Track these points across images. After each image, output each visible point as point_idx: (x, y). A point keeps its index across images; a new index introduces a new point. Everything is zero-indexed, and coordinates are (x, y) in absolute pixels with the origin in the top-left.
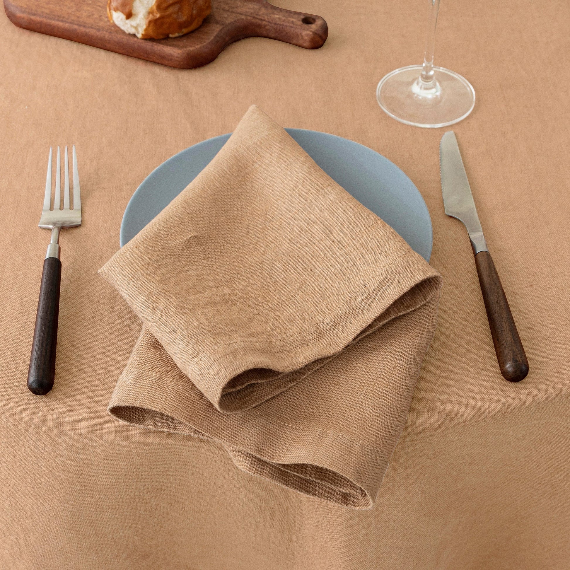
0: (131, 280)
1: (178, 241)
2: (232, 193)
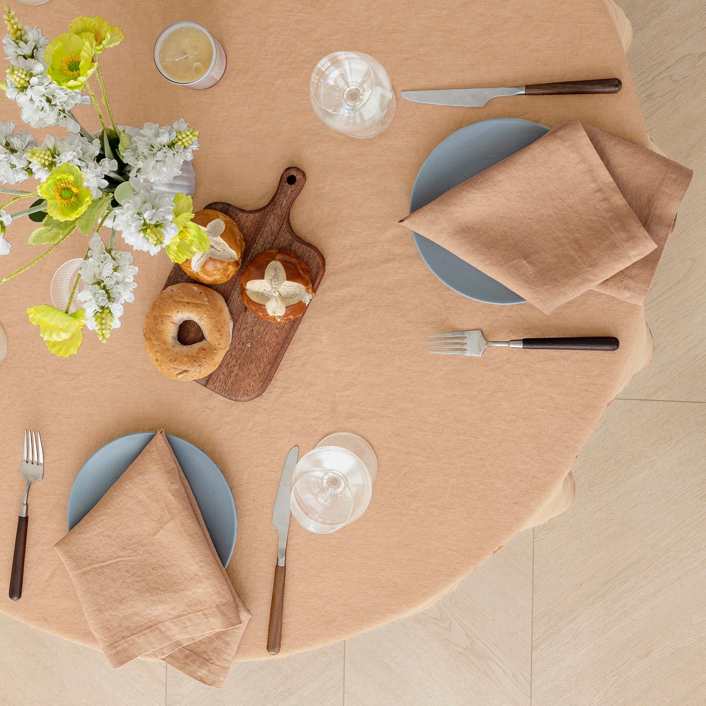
0: (565, 294)
2: (483, 237)
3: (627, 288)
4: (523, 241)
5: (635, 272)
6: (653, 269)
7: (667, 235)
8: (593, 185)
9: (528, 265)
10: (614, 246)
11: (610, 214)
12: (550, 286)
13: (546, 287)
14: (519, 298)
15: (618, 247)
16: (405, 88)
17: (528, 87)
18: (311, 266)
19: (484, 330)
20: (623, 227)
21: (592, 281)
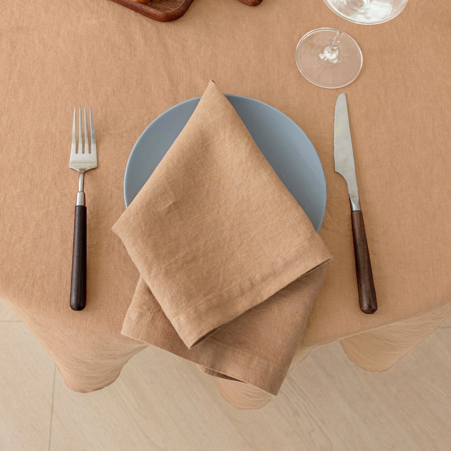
0: (134, 244)
1: (163, 207)
2: (198, 162)
3: (141, 315)
4: (194, 203)
5: (160, 324)
6: (163, 346)
7: (202, 364)
8: (258, 277)
9: (168, 206)
10: (190, 297)
11: (226, 296)
12: (143, 227)
13: (143, 224)
14: (130, 200)
15: (189, 301)
16: (349, 97)
17: (360, 213)
18: (166, 3)
19: (98, 171)
20: (212, 308)
21: (149, 273)
